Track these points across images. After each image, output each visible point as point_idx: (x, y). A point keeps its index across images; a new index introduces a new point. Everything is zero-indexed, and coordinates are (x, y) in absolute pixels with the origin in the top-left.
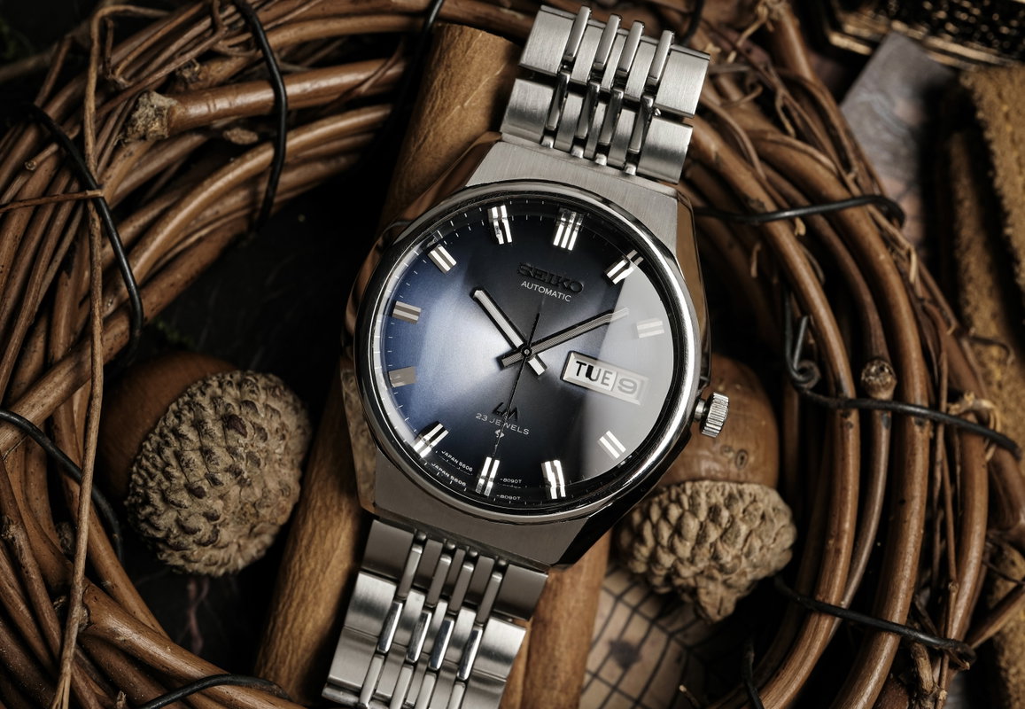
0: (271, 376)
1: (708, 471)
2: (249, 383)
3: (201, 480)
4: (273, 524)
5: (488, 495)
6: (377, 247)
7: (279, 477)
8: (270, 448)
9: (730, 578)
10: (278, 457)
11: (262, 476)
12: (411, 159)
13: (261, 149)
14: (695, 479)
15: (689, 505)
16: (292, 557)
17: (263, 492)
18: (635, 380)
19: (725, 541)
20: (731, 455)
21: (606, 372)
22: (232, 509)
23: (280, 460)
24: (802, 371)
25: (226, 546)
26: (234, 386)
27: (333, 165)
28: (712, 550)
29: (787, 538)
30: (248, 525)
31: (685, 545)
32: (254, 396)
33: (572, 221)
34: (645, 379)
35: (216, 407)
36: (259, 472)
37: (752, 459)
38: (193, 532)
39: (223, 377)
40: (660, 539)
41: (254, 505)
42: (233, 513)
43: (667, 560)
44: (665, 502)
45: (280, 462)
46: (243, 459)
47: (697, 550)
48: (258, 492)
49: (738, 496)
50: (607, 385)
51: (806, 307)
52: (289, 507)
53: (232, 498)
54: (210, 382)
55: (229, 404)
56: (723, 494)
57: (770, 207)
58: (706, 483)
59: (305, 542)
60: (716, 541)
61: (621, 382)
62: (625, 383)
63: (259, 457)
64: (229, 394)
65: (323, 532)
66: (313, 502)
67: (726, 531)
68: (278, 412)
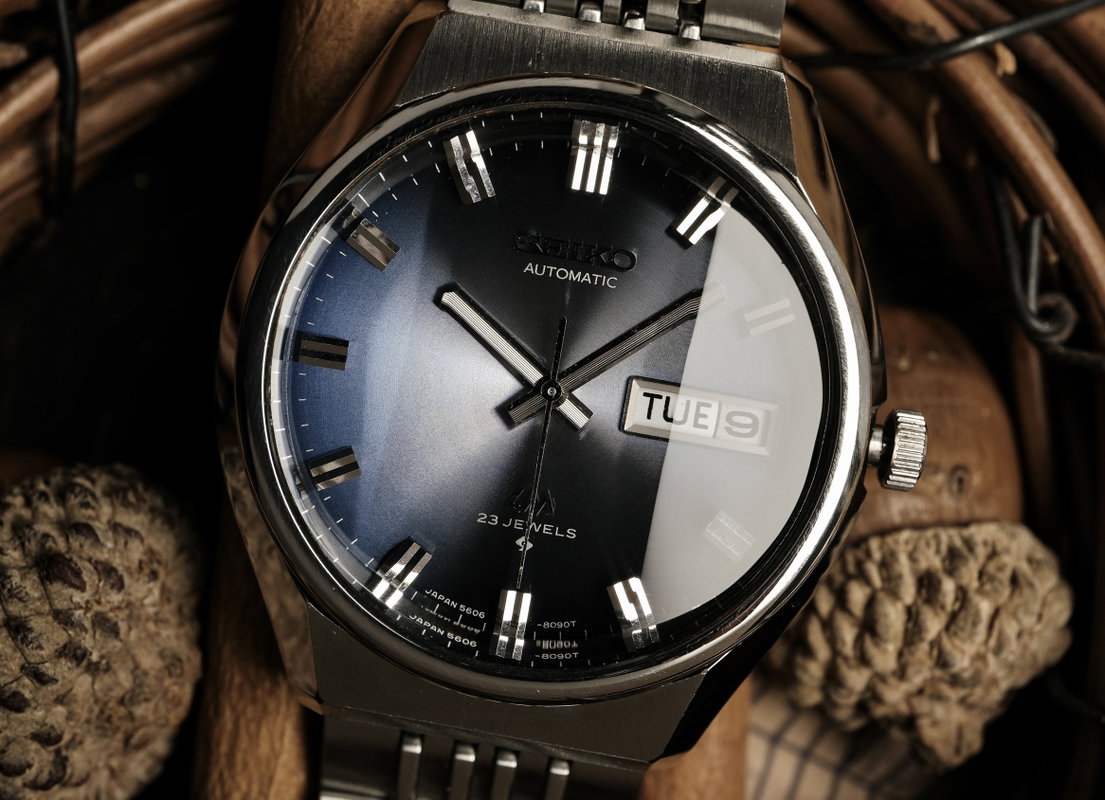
0: (119, 467)
1: (904, 513)
2: (77, 490)
3: (17, 679)
4: (162, 726)
5: (520, 658)
6: (264, 224)
7: (158, 645)
8: (133, 599)
9: (971, 695)
10: (151, 610)
11: (127, 649)
12: (299, 48)
13: (34, 71)
14: (886, 531)
15: (883, 580)
16: (206, 776)
17: (135, 678)
18: (753, 412)
19: (955, 634)
20: (940, 478)
21: (699, 405)
22: (84, 715)
23: (156, 614)
24: (1045, 314)
25: (84, 780)
26: (52, 499)
27: (171, 81)
28: (935, 653)
29: (1060, 610)
30: (120, 736)
31: (885, 651)
32: (90, 512)
33: (598, 141)
34: (772, 407)
35: (23, 545)
36: (119, 644)
37: (976, 480)
38: (19, 770)
39: (32, 486)
40: (839, 646)
41: (121, 702)
42: (88, 721)
43: (857, 680)
44: (839, 578)
45: (158, 620)
46: (86, 631)
47: (907, 657)
48: (125, 679)
49: (964, 551)
50: (706, 427)
51: (1037, 201)
52: (186, 693)
53: (80, 697)
54: (9, 499)
55: (46, 536)
56: (938, 551)
57: (946, 31)
58: (905, 535)
59: (224, 748)
60: (939, 636)
61: (729, 418)
62: (736, 419)
63: (115, 619)
64: (45, 515)
65: (253, 727)
66: (227, 677)
67: (953, 617)
68: (137, 534)
